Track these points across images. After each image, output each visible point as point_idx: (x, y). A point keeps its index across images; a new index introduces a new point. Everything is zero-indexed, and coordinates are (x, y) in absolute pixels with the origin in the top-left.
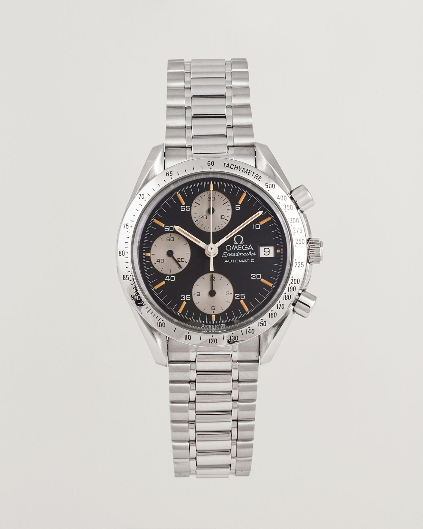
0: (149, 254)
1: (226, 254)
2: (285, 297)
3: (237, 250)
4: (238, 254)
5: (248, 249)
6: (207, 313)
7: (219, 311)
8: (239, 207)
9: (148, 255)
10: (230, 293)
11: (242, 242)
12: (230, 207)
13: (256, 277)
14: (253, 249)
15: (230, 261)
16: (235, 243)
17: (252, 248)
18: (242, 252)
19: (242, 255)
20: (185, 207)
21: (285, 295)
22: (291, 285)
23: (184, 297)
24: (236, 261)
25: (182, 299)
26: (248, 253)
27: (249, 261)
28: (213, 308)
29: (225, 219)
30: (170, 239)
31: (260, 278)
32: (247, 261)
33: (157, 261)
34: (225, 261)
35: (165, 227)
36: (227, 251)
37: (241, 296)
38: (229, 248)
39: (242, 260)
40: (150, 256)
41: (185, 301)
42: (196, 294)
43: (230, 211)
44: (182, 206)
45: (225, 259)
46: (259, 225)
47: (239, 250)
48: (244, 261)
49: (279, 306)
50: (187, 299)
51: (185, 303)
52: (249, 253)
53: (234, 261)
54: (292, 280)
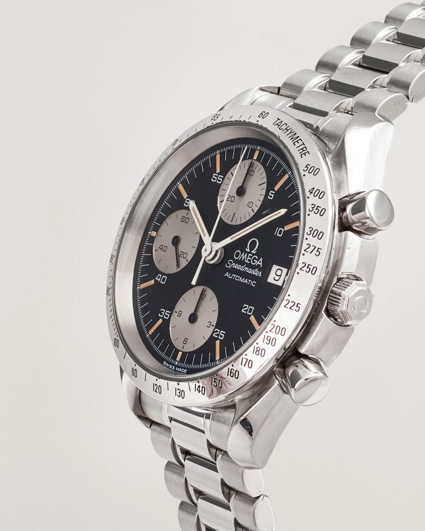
0: (156, 233)
1: (231, 264)
2: (255, 350)
3: (245, 261)
4: (243, 267)
5: (256, 265)
6: (176, 347)
7: (189, 348)
8: (273, 195)
9: (154, 234)
10: (211, 325)
11: (255, 251)
12: (264, 192)
13: (246, 311)
14: (261, 266)
15: (231, 276)
16: (247, 249)
17: (261, 264)
18: (249, 266)
19: (247, 271)
20: (217, 177)
21: (257, 346)
22: (269, 334)
23: (163, 313)
24: (238, 278)
25: (160, 315)
26: (253, 270)
27: (250, 282)
28: (185, 341)
29: (252, 209)
30: (185, 219)
31: (251, 314)
32: (248, 281)
33: (159, 248)
34: (226, 275)
35: (187, 199)
36: (234, 260)
37: (221, 334)
38: (237, 255)
39: (244, 279)
40: (154, 238)
41: (163, 318)
42: (178, 312)
43: (262, 198)
44: (216, 173)
45: (228, 270)
46: (283, 230)
47: (247, 262)
48: (245, 281)
49: (244, 361)
50: (165, 316)
51: (161, 321)
52: (256, 270)
53: (235, 277)
54: (273, 325)
